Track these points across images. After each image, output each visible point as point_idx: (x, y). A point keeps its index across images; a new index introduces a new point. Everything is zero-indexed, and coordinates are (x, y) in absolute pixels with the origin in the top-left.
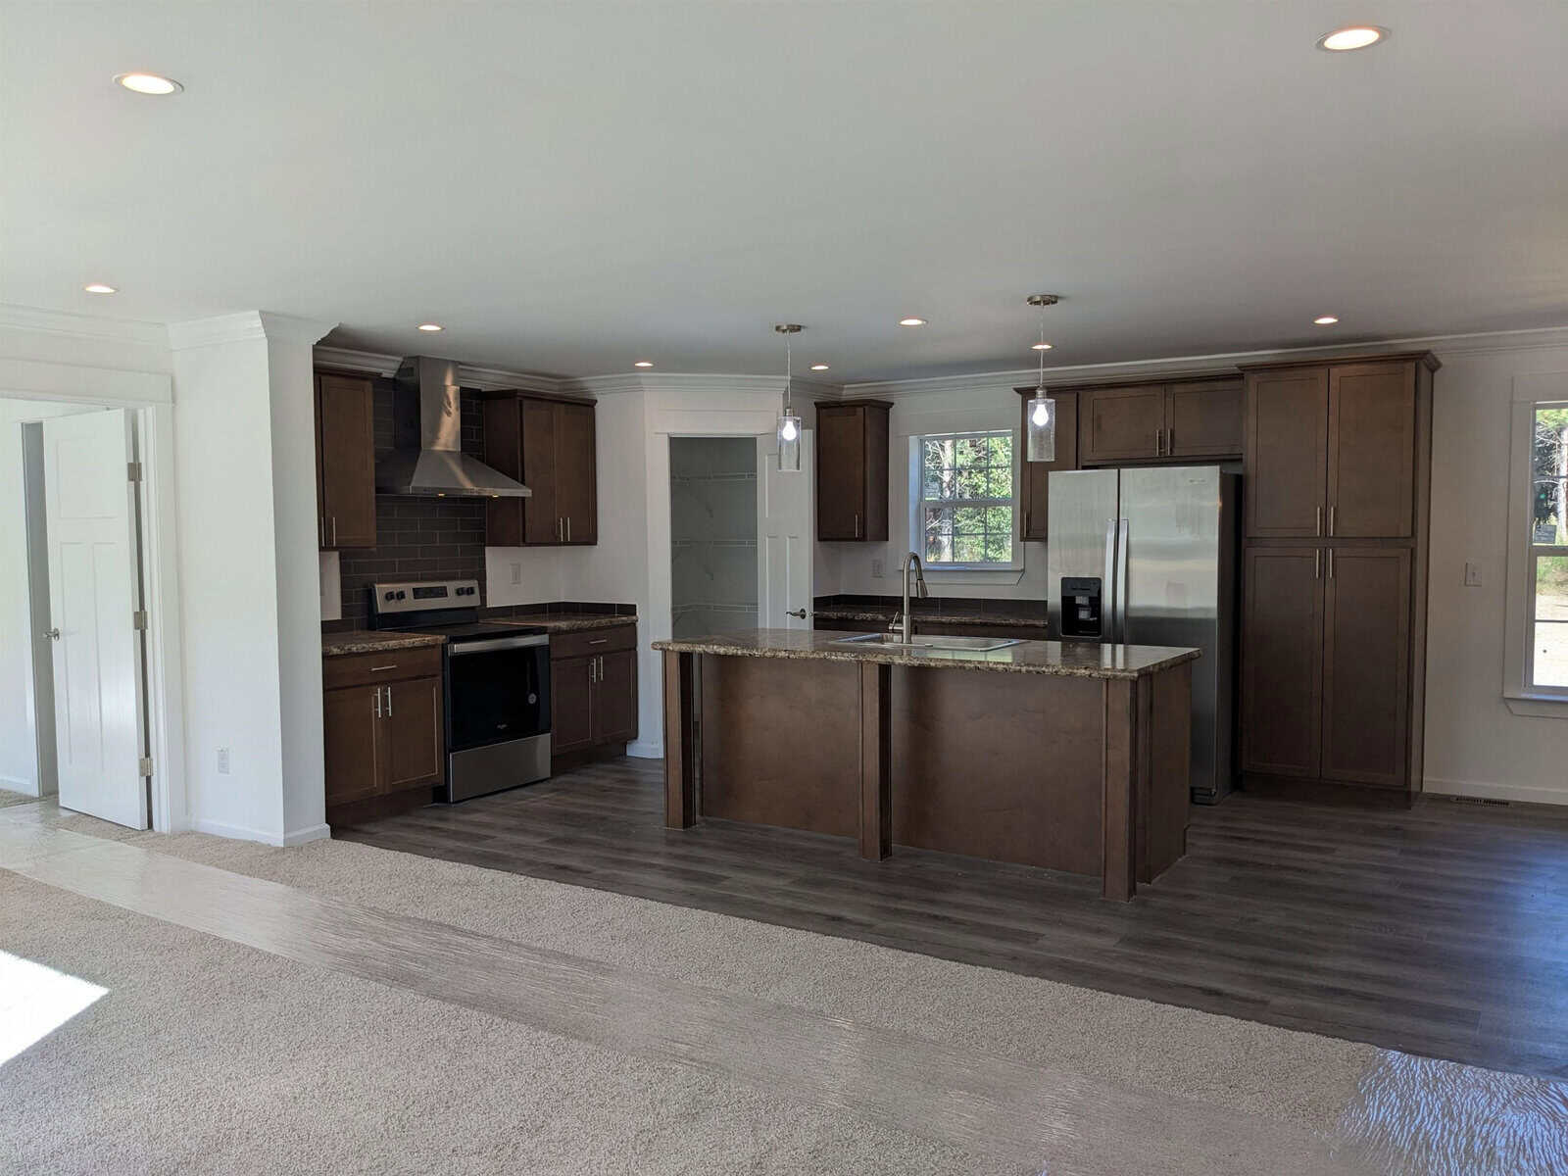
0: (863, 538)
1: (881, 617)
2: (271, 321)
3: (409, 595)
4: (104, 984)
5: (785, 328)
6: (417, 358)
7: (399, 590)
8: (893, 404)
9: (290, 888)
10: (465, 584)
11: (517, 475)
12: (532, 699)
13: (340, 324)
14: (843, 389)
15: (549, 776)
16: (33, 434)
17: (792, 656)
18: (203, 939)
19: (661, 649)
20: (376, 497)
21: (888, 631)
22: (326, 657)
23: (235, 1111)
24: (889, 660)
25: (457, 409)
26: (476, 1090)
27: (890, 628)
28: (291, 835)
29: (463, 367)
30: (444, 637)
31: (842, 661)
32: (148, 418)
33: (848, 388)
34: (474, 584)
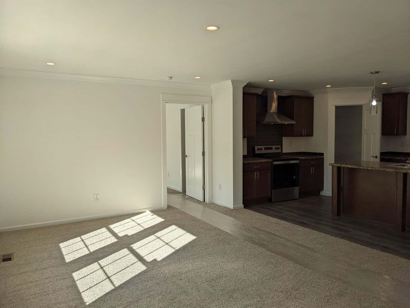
0: (397, 134)
1: (403, 159)
2: (233, 82)
3: (263, 149)
4: (196, 236)
5: (374, 72)
6: (267, 89)
7: (261, 148)
8: (409, 93)
9: (235, 219)
10: (277, 147)
11: (292, 118)
12: (294, 177)
13: (249, 82)
14: (392, 89)
15: (298, 198)
16: (183, 111)
17: (373, 169)
18: (216, 229)
19: (332, 165)
20: (256, 125)
21: (406, 163)
22: (244, 164)
23: (224, 270)
24: (407, 172)
25: (277, 101)
26: (280, 276)
27: (407, 162)
28: (235, 206)
29: (279, 90)
30: (272, 160)
31: (390, 171)
32: (206, 107)
33: (393, 89)
34: (280, 146)
